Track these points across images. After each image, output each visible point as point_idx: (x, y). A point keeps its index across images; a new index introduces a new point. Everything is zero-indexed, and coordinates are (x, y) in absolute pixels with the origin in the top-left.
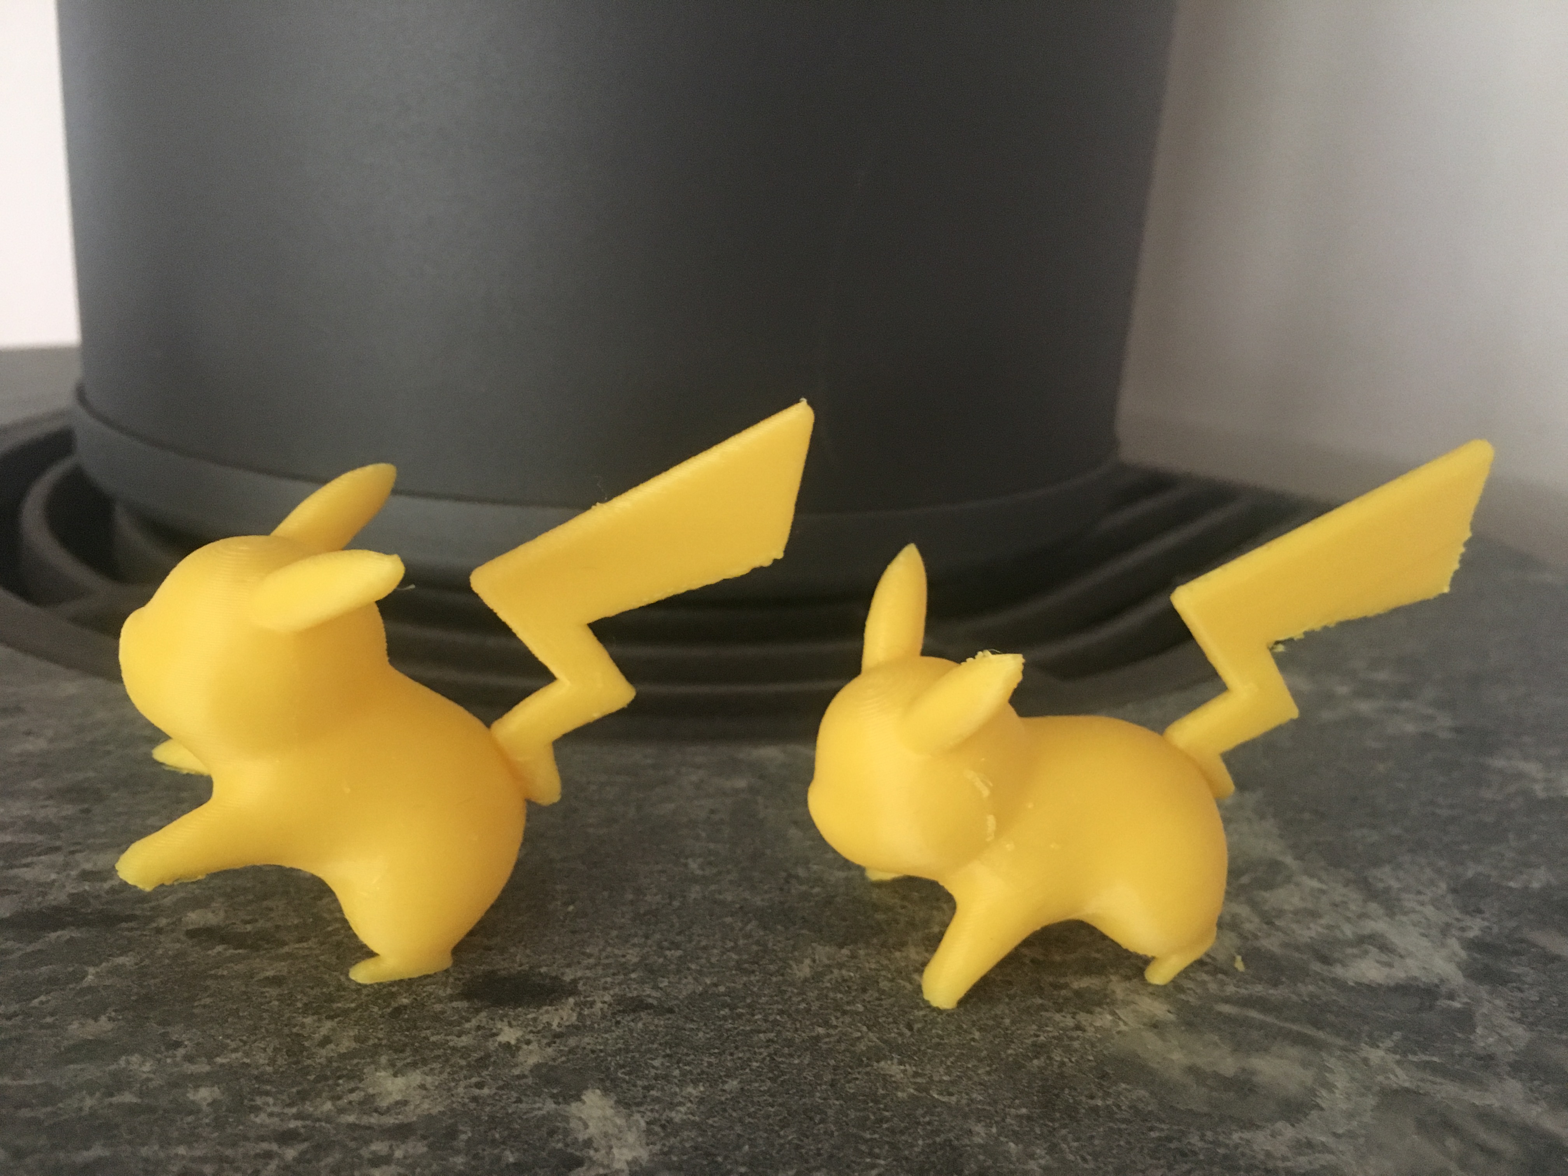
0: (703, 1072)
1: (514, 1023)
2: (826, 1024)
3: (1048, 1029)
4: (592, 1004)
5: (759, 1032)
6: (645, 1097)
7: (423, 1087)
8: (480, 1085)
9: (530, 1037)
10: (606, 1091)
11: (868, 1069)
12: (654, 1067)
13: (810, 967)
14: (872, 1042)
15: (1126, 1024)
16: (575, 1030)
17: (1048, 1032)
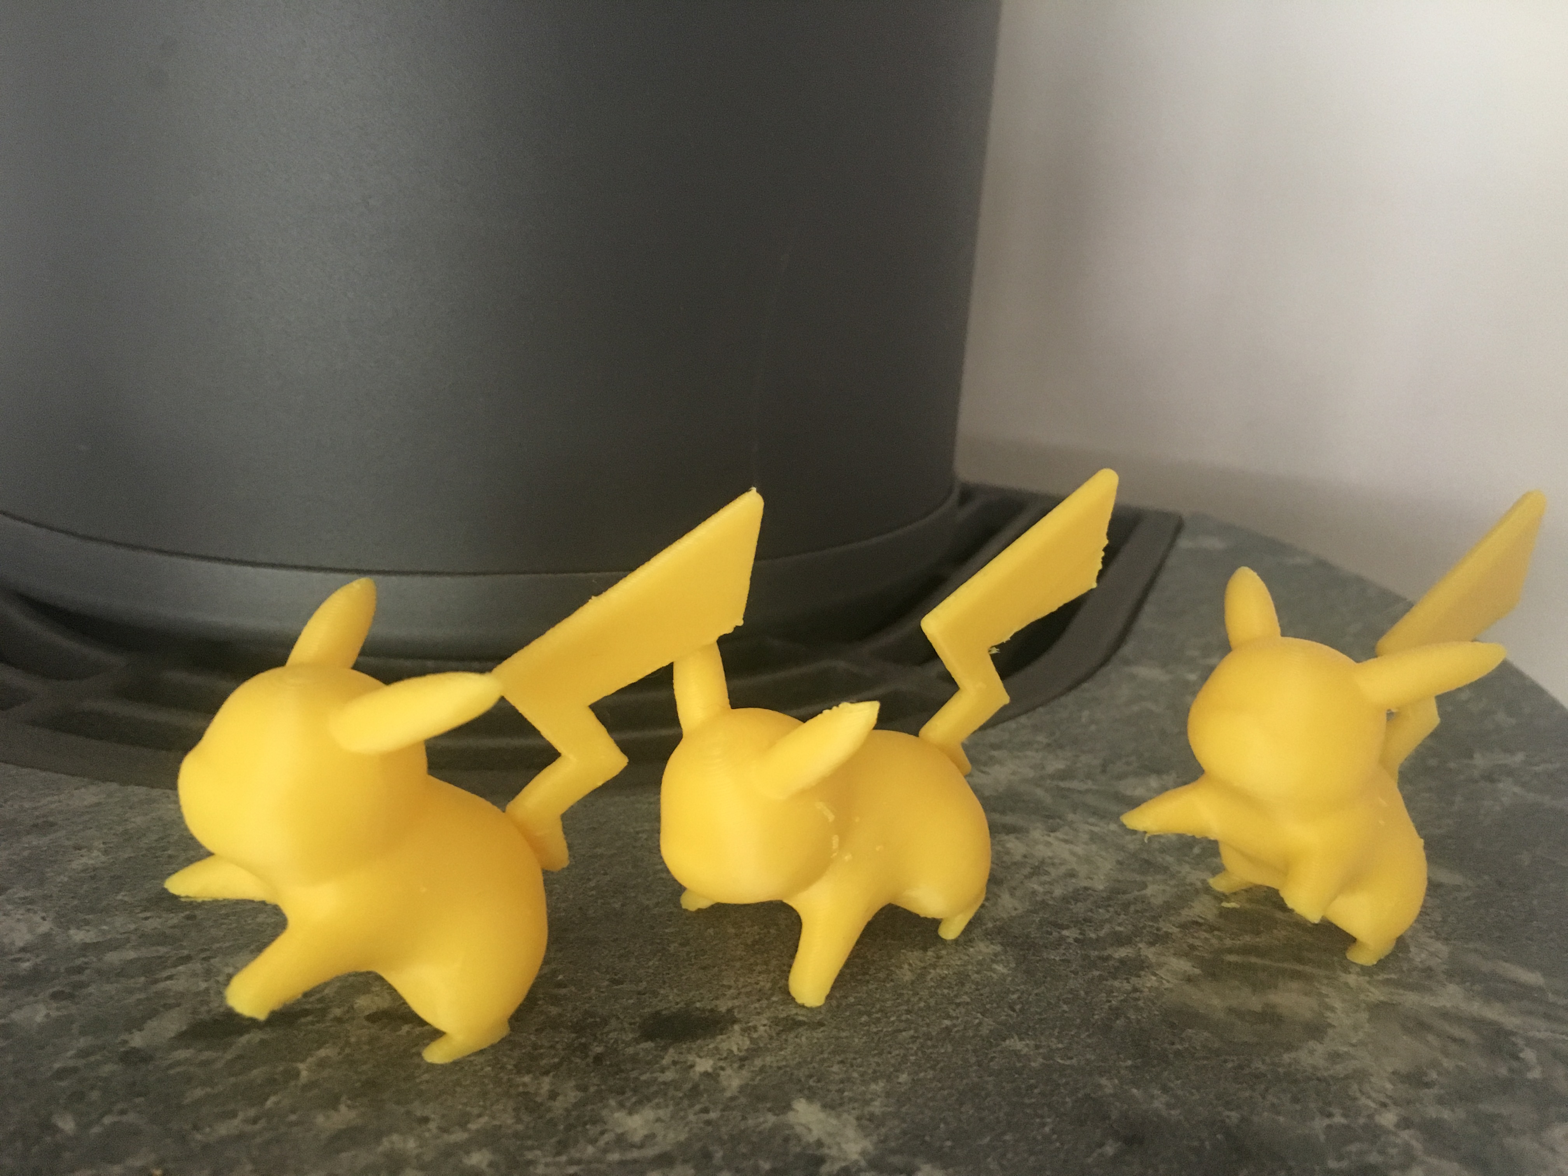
0: (875, 1072)
1: (702, 1054)
2: (948, 1017)
3: (1114, 994)
4: (755, 1028)
5: (900, 1031)
6: (841, 1098)
7: (658, 1120)
8: (706, 1110)
9: (721, 1063)
10: (810, 1099)
11: (999, 1048)
12: (835, 1073)
13: (909, 970)
14: (991, 1025)
15: (1168, 982)
16: (754, 1052)
17: (1117, 997)
